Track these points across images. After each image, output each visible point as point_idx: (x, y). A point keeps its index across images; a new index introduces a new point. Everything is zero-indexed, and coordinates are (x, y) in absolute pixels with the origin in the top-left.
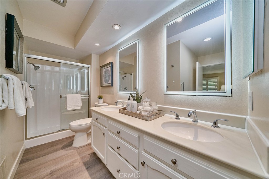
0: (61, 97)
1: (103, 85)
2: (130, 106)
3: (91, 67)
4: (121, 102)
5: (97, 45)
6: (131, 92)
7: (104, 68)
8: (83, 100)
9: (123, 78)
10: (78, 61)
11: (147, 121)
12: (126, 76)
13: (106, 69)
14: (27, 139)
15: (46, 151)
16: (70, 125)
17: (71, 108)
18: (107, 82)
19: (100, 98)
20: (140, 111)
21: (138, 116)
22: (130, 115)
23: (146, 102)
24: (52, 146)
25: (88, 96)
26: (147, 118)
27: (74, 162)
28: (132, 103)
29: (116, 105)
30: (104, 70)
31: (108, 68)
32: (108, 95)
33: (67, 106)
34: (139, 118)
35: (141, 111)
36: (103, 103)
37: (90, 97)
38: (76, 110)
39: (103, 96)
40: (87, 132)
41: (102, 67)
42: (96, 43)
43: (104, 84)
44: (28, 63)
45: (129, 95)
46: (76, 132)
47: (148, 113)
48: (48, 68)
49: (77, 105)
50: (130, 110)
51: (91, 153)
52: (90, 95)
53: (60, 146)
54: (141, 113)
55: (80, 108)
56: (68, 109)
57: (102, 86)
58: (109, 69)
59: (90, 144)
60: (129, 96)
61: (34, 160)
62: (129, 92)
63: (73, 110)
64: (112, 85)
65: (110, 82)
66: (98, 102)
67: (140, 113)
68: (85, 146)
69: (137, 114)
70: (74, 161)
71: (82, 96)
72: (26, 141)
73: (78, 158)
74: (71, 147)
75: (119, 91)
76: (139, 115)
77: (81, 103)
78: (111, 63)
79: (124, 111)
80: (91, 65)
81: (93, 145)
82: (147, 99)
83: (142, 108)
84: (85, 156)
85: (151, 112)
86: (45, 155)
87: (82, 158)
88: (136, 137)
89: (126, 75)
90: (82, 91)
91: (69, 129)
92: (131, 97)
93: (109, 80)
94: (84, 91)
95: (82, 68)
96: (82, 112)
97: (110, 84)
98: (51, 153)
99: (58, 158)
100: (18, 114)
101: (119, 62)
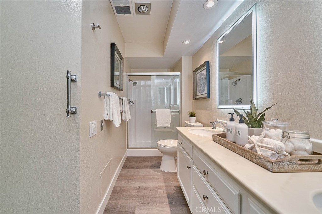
0: (152, 112)
1: (198, 97)
2: (234, 132)
3: (182, 75)
4: (222, 123)
5: (187, 42)
6: (235, 107)
7: (197, 72)
8: (174, 117)
9: (234, 84)
10: (170, 70)
11: (269, 170)
12: (239, 80)
13: (200, 73)
14: (128, 148)
15: (139, 164)
16: (158, 144)
17: (160, 124)
18: (202, 93)
19: (192, 115)
20: (252, 145)
21: (247, 155)
22: (231, 148)
23: (275, 128)
24: (144, 161)
25: (179, 112)
26: (269, 165)
27: (158, 188)
28: (236, 128)
29: (214, 128)
30: (198, 75)
31: (203, 72)
32: (203, 111)
33: (157, 122)
34: (248, 158)
35: (255, 146)
36: (195, 122)
37: (180, 113)
38: (167, 127)
39: (197, 112)
40: (175, 157)
41: (195, 72)
42: (185, 41)
43: (199, 95)
44: (130, 81)
45: (233, 111)
46: (164, 153)
47: (273, 154)
48: (143, 83)
49: (166, 122)
50: (233, 140)
51: (178, 187)
52: (180, 111)
53: (150, 164)
54: (254, 150)
55: (169, 126)
56: (158, 126)
57: (195, 99)
58: (205, 72)
59: (176, 174)
60: (232, 115)
61: (130, 169)
62: (232, 107)
63: (165, 127)
64: (209, 97)
65: (205, 92)
66: (189, 120)
67: (252, 149)
68: (172, 174)
69: (245, 150)
70: (159, 186)
71: (171, 112)
72: (127, 150)
73: (163, 184)
74: (158, 169)
75: (220, 104)
76: (249, 152)
77: (170, 120)
78: (208, 63)
79: (221, 138)
80: (181, 72)
81: (179, 176)
82: (275, 123)
83: (258, 141)
84: (171, 186)
85: (286, 154)
86: (137, 168)
87: (167, 187)
88: (234, 194)
89: (241, 77)
90: (175, 105)
91: (157, 148)
92: (236, 117)
93: (204, 89)
94: (176, 105)
95: (174, 77)
96: (173, 130)
97: (206, 95)
98: (142, 168)
99: (147, 176)
100: (115, 125)
101: (219, 57)
